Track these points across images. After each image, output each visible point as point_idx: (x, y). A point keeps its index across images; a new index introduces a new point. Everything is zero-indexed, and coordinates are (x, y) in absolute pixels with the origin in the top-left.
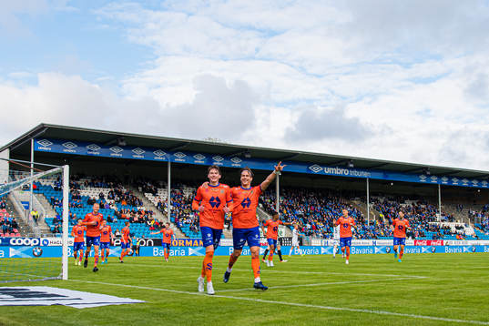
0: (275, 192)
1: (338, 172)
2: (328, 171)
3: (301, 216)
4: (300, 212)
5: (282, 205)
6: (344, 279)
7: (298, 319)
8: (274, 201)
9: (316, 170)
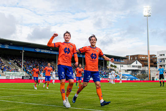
0: (22, 58)
1: (46, 51)
2: (42, 51)
3: (31, 68)
4: (31, 66)
5: (24, 63)
6: (43, 92)
7: (20, 109)
8: (21, 62)
9: (38, 50)
